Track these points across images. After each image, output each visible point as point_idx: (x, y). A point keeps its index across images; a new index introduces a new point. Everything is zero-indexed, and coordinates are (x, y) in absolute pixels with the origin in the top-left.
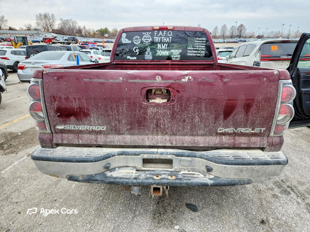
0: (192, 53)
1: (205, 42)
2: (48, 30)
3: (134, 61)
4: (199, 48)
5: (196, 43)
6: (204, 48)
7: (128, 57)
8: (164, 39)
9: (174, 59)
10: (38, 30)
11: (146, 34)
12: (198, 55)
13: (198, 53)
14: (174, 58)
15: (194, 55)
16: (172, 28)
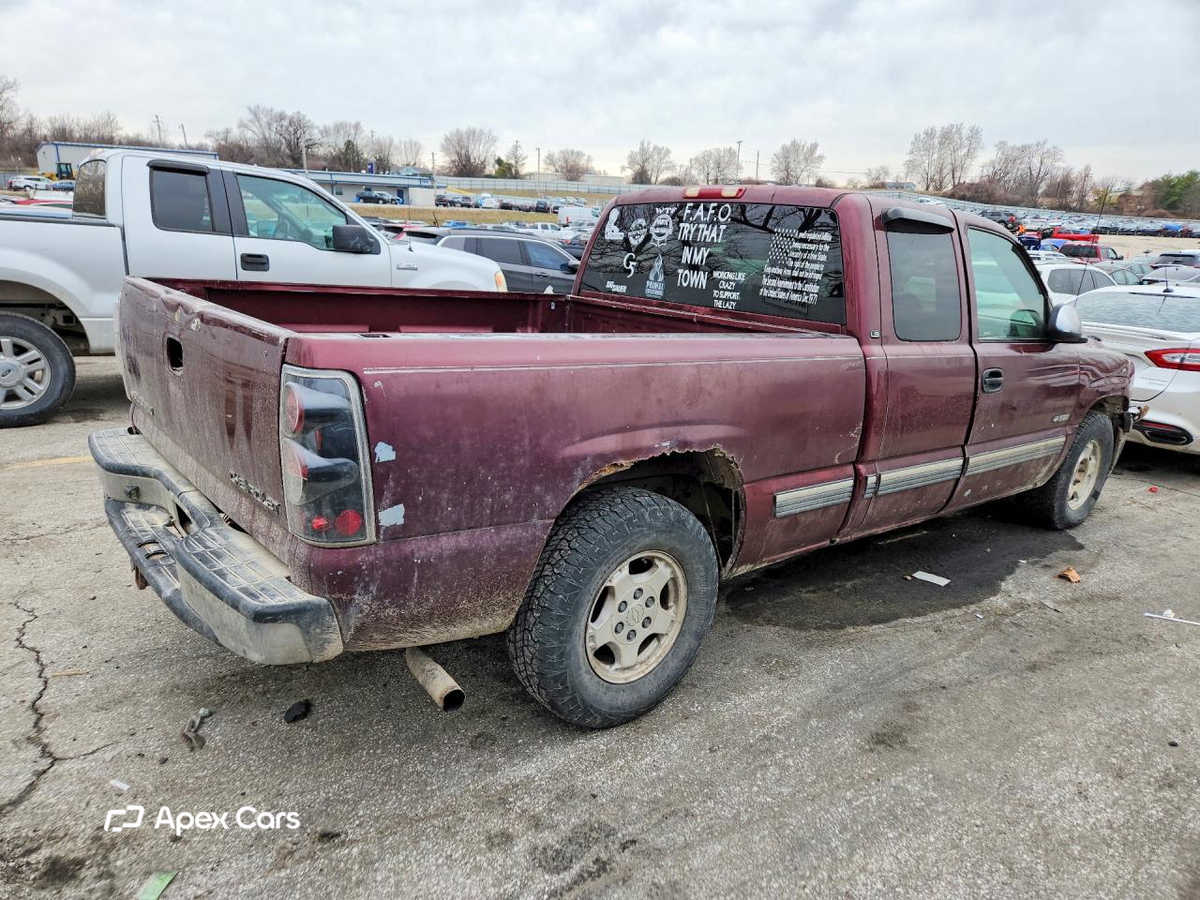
0: (775, 289)
1: (827, 247)
2: (939, 188)
3: (621, 298)
4: (802, 270)
5: (796, 250)
6: (818, 272)
7: (610, 285)
8: (705, 232)
9: (718, 304)
10: (902, 188)
11: (664, 212)
12: (795, 297)
13: (796, 291)
14: (719, 299)
15: (782, 295)
16: (734, 194)
